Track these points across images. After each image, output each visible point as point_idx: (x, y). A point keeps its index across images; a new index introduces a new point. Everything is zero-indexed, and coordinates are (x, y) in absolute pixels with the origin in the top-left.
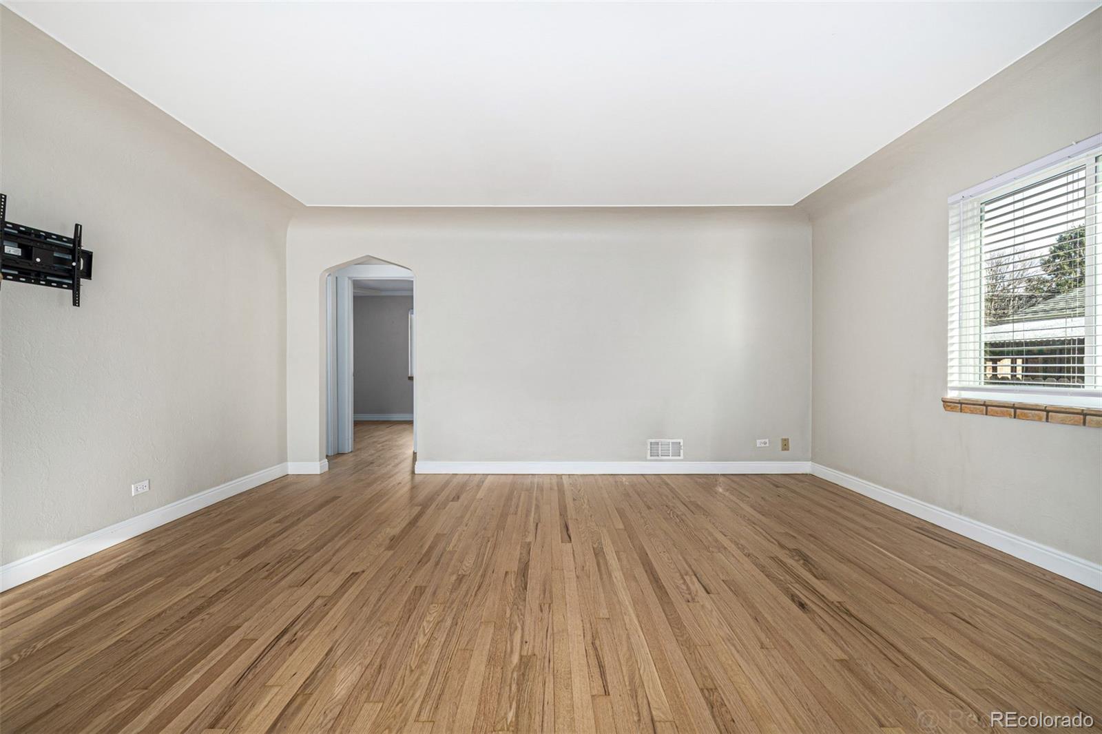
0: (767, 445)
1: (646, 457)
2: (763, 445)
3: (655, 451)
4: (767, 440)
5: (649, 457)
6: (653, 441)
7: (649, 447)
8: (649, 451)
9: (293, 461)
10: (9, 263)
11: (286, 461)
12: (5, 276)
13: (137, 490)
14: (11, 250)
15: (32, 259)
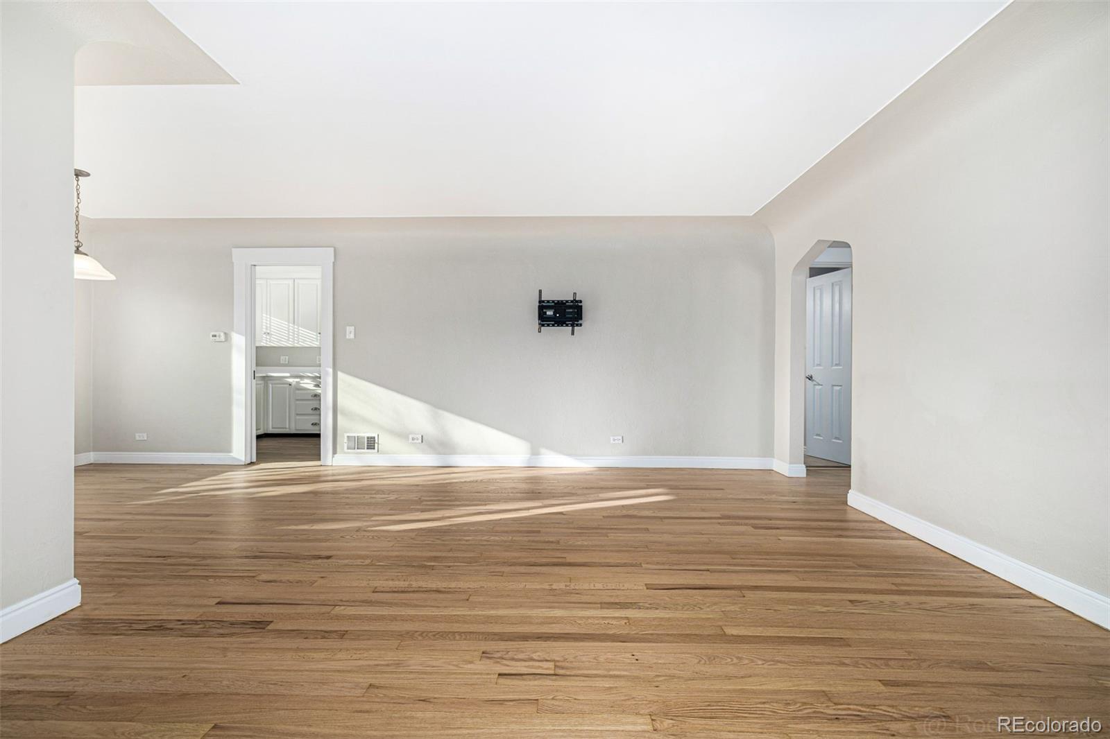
9: (777, 458)
10: (549, 319)
11: (774, 457)
12: (548, 325)
13: (614, 440)
14: (550, 313)
15: (556, 316)
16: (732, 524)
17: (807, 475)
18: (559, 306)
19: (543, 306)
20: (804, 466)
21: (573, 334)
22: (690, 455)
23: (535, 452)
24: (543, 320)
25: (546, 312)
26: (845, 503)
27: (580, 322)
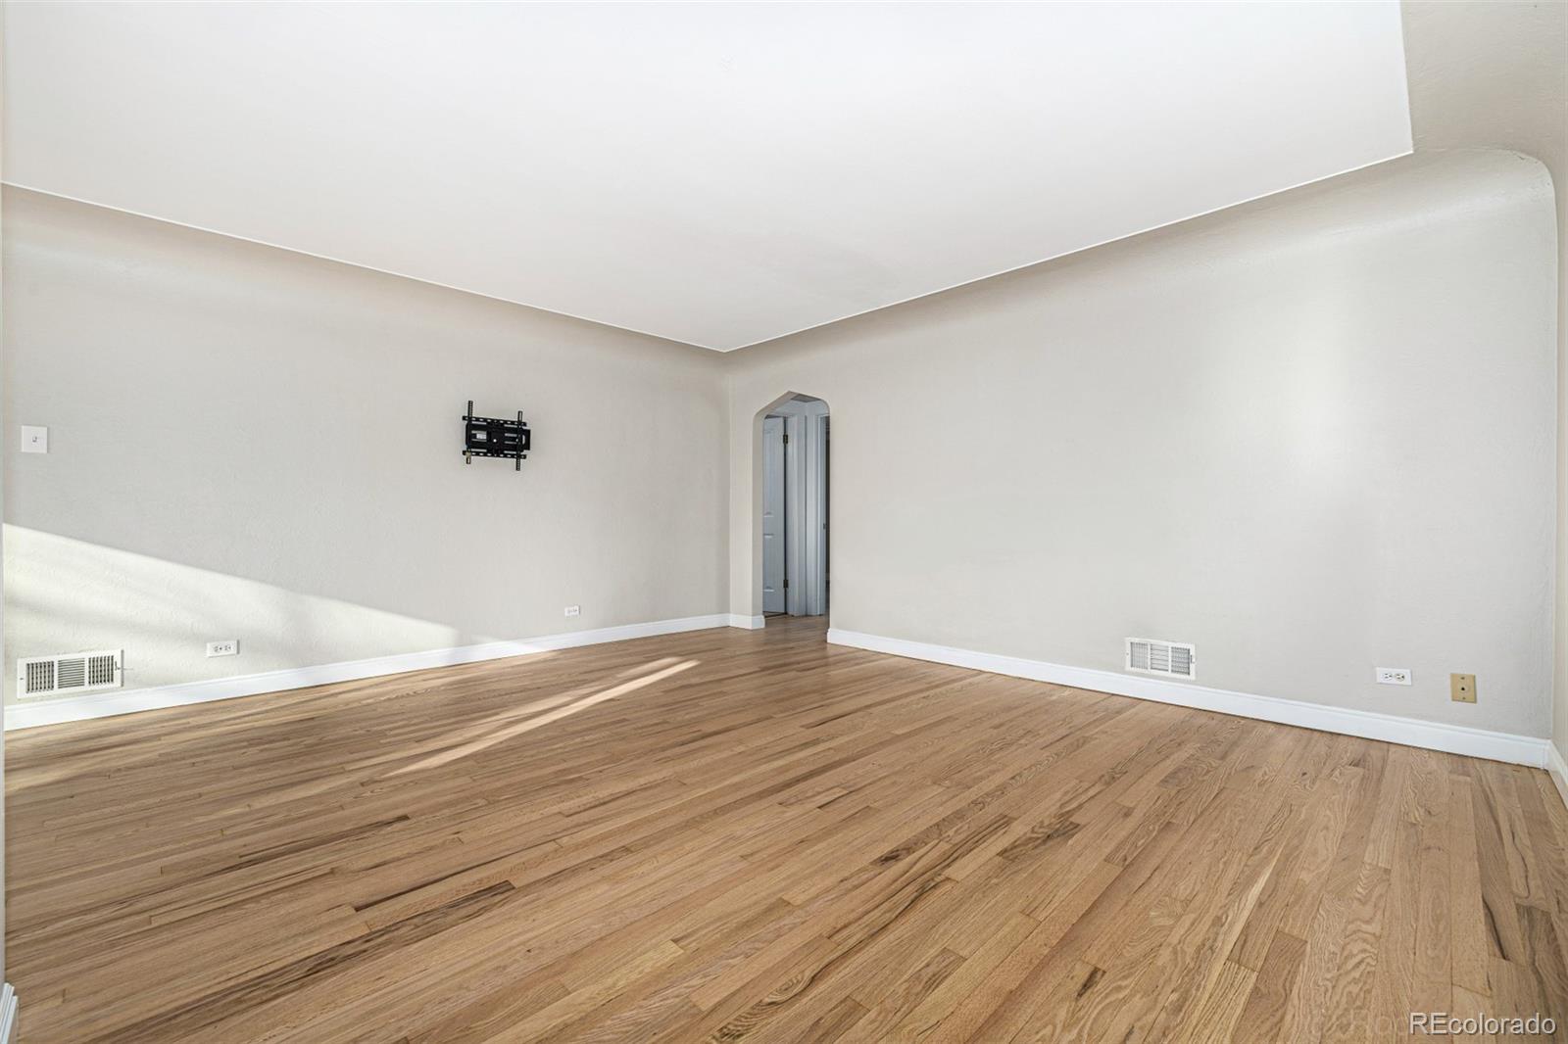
0: (1407, 681)
1: (1123, 668)
2: (1394, 681)
3: (1140, 657)
4: (1406, 672)
5: (1128, 667)
6: (1136, 640)
7: (1129, 651)
8: (1129, 657)
9: (736, 614)
10: (480, 444)
11: (729, 612)
12: (478, 454)
13: (569, 612)
14: (481, 436)
15: (492, 441)
16: (780, 673)
17: (766, 624)
18: (494, 427)
19: (471, 425)
20: (763, 617)
21: (518, 468)
22: (654, 620)
23: (463, 641)
24: (471, 444)
25: (475, 435)
26: (826, 641)
27: (525, 452)
